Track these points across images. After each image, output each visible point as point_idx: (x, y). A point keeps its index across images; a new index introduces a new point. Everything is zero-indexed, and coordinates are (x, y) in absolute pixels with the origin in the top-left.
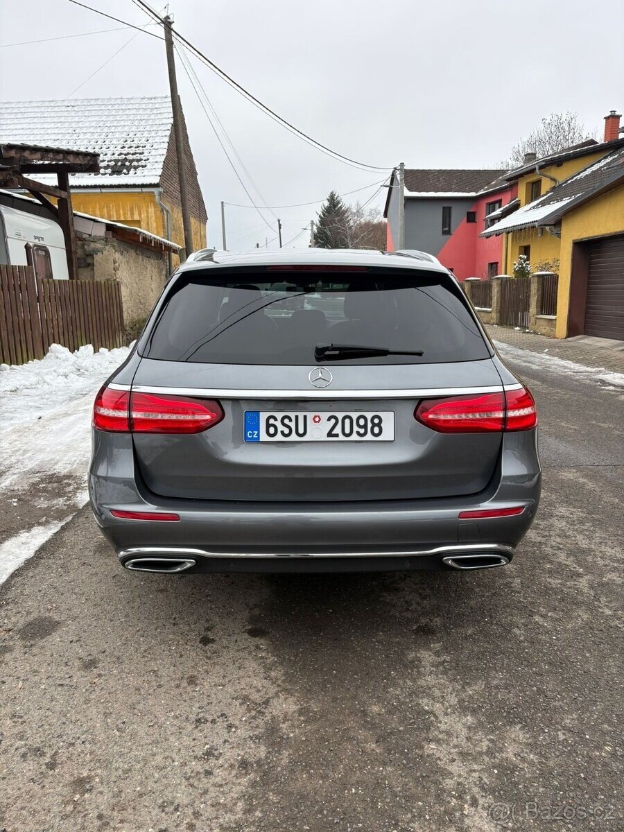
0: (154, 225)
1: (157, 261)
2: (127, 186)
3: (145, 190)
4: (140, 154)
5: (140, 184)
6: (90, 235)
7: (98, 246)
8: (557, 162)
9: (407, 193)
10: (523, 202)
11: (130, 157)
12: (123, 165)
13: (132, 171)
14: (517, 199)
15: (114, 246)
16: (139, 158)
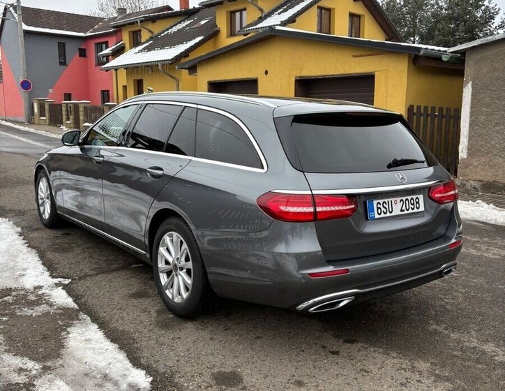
8: (153, 20)
9: (25, 27)
10: (127, 46)
14: (121, 42)
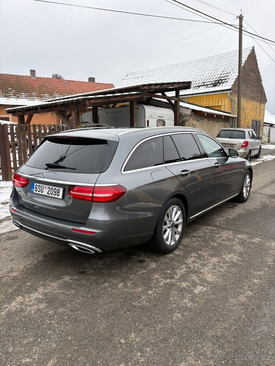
0: (227, 107)
1: (224, 123)
2: (217, 91)
3: (224, 92)
4: (227, 76)
5: (223, 90)
6: (185, 114)
7: (187, 118)
11: (222, 78)
12: (219, 82)
13: (221, 84)
15: (193, 118)
16: (226, 78)
